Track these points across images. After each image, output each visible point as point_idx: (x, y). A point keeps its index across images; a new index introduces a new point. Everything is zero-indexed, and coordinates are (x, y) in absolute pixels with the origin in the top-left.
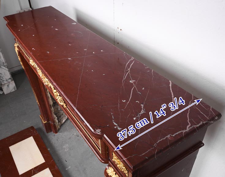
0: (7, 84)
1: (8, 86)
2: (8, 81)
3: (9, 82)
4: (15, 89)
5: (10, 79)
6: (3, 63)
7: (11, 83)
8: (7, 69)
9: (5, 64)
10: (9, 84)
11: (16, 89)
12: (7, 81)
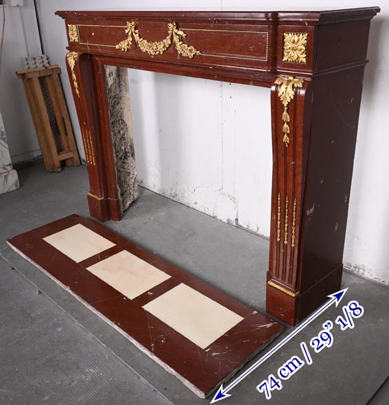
0: (5, 174)
1: (6, 177)
2: (6, 169)
3: (9, 172)
4: (16, 186)
5: (10, 165)
6: (3, 133)
7: (11, 172)
8: (7, 146)
9: (5, 136)
10: (7, 175)
11: (18, 185)
12: (4, 168)
